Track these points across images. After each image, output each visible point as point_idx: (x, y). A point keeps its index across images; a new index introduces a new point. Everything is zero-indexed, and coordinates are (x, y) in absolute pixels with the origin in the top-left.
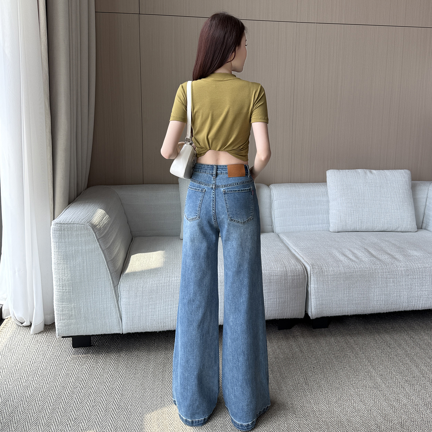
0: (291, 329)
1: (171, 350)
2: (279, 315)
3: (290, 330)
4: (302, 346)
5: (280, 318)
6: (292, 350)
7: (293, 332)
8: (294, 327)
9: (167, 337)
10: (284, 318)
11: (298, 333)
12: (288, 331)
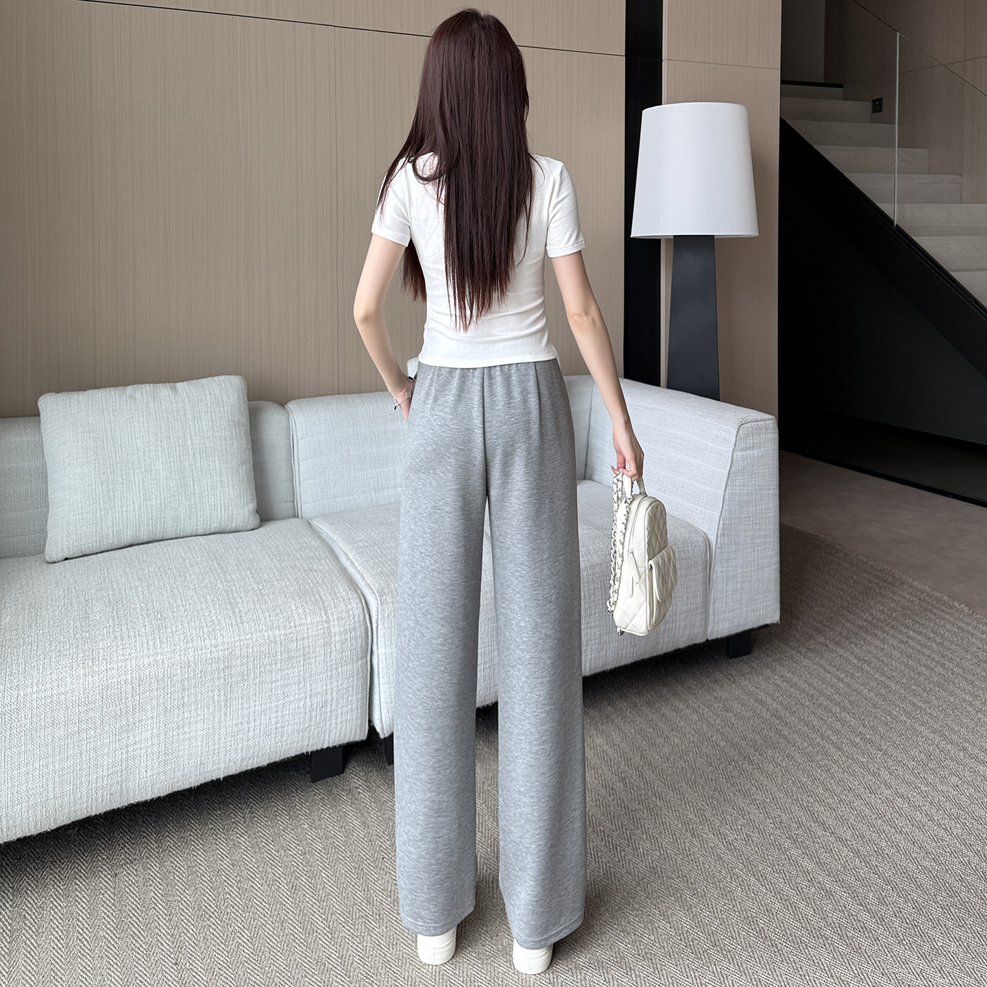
0: (343, 773)
1: (29, 892)
2: (311, 741)
3: (342, 775)
4: (368, 812)
5: (314, 749)
6: (346, 825)
7: (348, 781)
8: (350, 767)
9: (18, 859)
10: (325, 746)
11: (358, 780)
12: (336, 779)
